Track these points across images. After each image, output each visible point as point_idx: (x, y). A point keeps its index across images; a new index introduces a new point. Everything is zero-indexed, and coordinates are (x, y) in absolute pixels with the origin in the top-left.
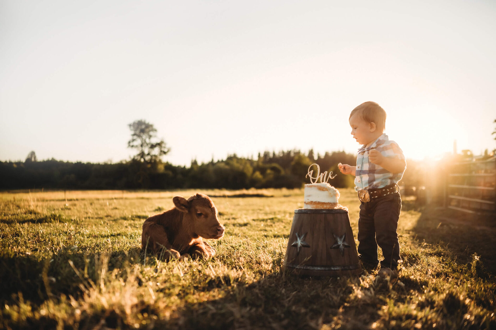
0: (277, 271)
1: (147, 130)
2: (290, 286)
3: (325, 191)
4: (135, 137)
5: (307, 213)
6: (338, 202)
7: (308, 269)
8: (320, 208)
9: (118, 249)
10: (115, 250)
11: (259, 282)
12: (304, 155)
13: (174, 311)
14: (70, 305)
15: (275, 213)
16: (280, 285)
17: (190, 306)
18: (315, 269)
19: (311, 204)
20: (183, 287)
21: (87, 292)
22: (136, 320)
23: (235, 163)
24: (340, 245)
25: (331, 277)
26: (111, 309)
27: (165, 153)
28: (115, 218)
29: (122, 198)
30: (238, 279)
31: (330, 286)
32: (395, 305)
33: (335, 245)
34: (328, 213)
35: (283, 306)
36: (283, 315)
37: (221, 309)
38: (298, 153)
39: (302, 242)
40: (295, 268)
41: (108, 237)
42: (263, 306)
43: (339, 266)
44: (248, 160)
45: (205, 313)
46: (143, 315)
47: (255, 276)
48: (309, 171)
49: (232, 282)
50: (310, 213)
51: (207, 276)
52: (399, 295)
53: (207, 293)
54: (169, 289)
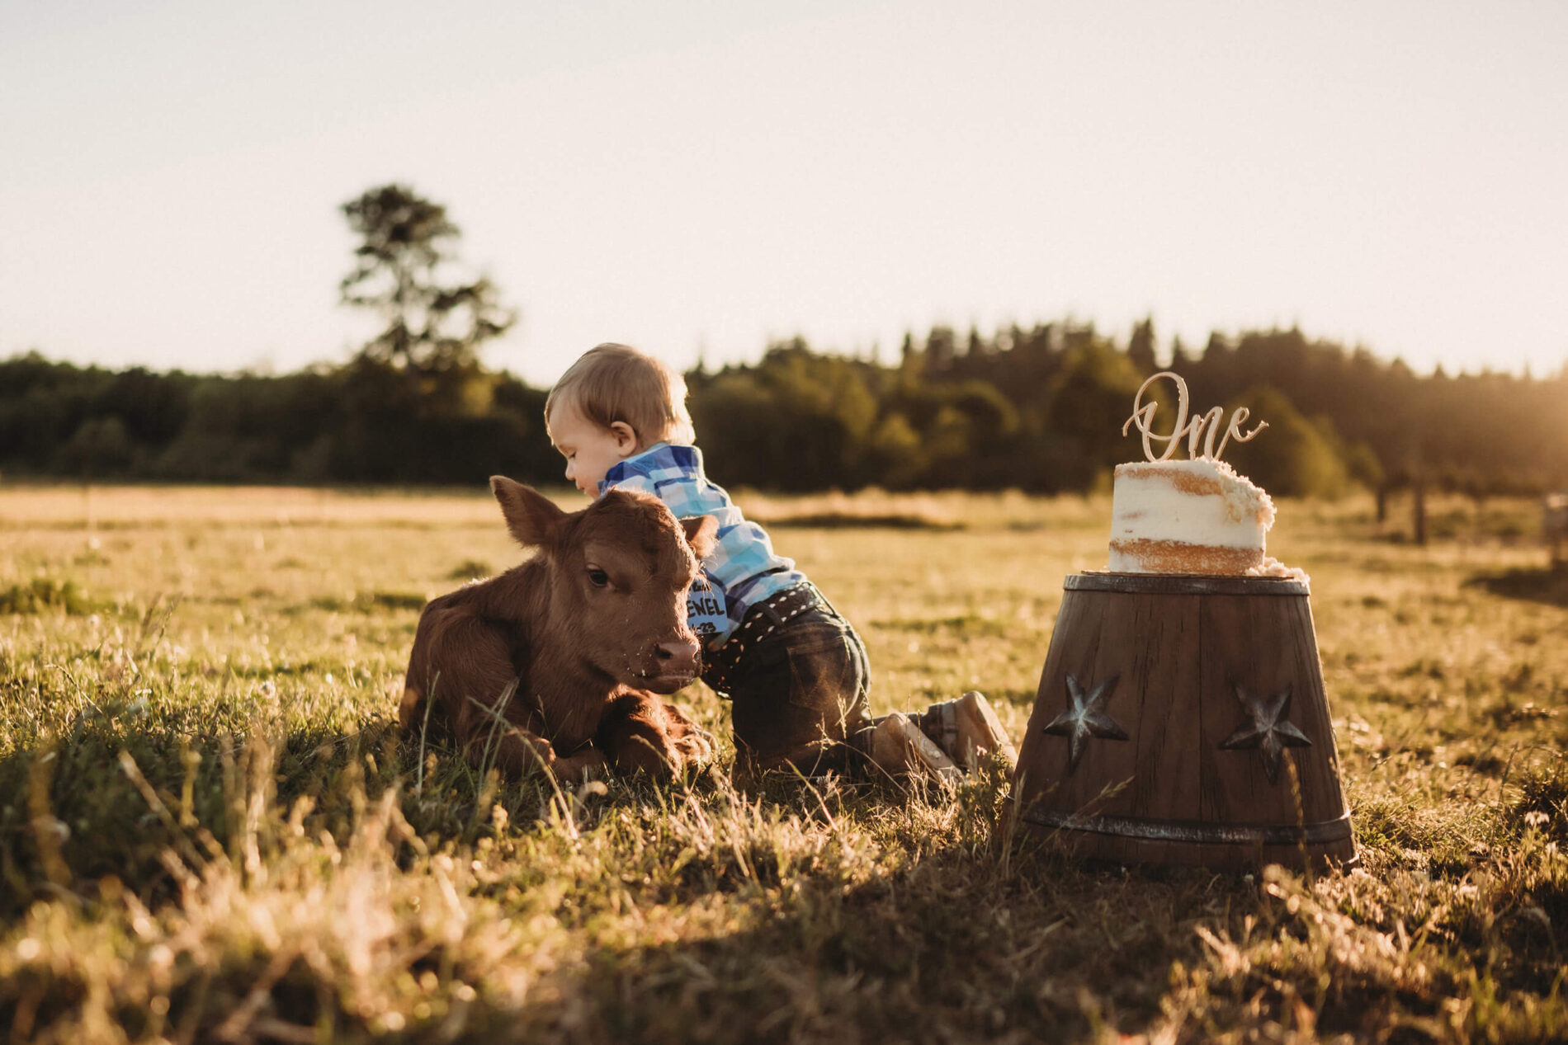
0: (975, 836)
1: (419, 229)
2: (1031, 901)
3: (1210, 493)
4: (370, 261)
5: (1123, 592)
6: (1264, 545)
7: (1114, 835)
8: (1180, 572)
9: (309, 723)
10: (295, 726)
11: (899, 876)
12: (1110, 345)
13: (542, 974)
14: (129, 931)
15: (969, 599)
16: (991, 895)
17: (607, 957)
18: (1148, 835)
19: (1143, 551)
20: (578, 882)
21: (192, 883)
22: (392, 1000)
23: (799, 380)
24: (1265, 734)
25: (1215, 873)
26: (291, 948)
27: (495, 330)
28: (291, 603)
29: (313, 523)
30: (809, 860)
31: (1209, 908)
32: (1501, 997)
33: (1243, 736)
34: (1216, 594)
35: (1002, 979)
36: (999, 1016)
37: (738, 976)
38: (1082, 338)
39: (1091, 715)
40: (1056, 826)
41: (264, 675)
42: (915, 973)
43: (1252, 826)
44: (857, 364)
45: (670, 989)
46: (417, 980)
47: (883, 851)
48: (1140, 408)
49: (782, 872)
50: (1133, 593)
51: (677, 844)
52: (1519, 961)
53: (679, 909)
54: (522, 889)
